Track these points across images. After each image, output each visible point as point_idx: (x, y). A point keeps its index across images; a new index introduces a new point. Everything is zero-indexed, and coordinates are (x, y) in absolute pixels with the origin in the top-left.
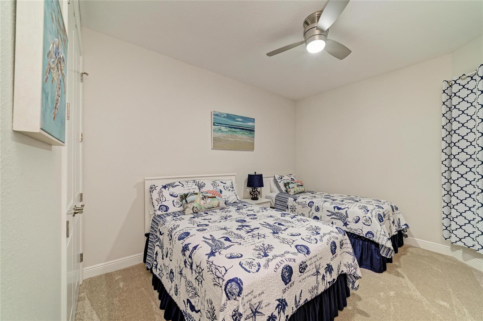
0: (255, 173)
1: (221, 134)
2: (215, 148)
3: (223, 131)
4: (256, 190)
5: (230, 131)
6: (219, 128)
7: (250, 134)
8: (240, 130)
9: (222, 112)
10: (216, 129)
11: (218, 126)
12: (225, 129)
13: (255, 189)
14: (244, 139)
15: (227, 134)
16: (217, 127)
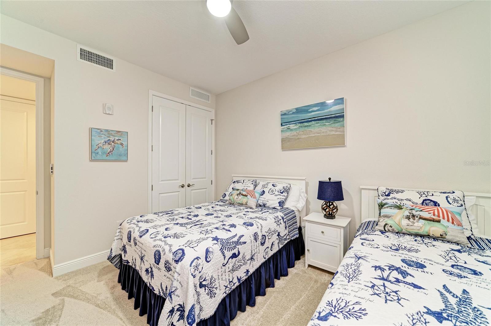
0: (330, 179)
1: (290, 133)
2: (284, 148)
3: (292, 130)
4: (331, 203)
5: (301, 127)
6: (287, 127)
7: (334, 123)
8: (316, 122)
9: (290, 108)
10: (284, 129)
11: (286, 125)
12: (294, 127)
13: (329, 202)
14: (323, 132)
15: (298, 132)
16: (285, 127)
